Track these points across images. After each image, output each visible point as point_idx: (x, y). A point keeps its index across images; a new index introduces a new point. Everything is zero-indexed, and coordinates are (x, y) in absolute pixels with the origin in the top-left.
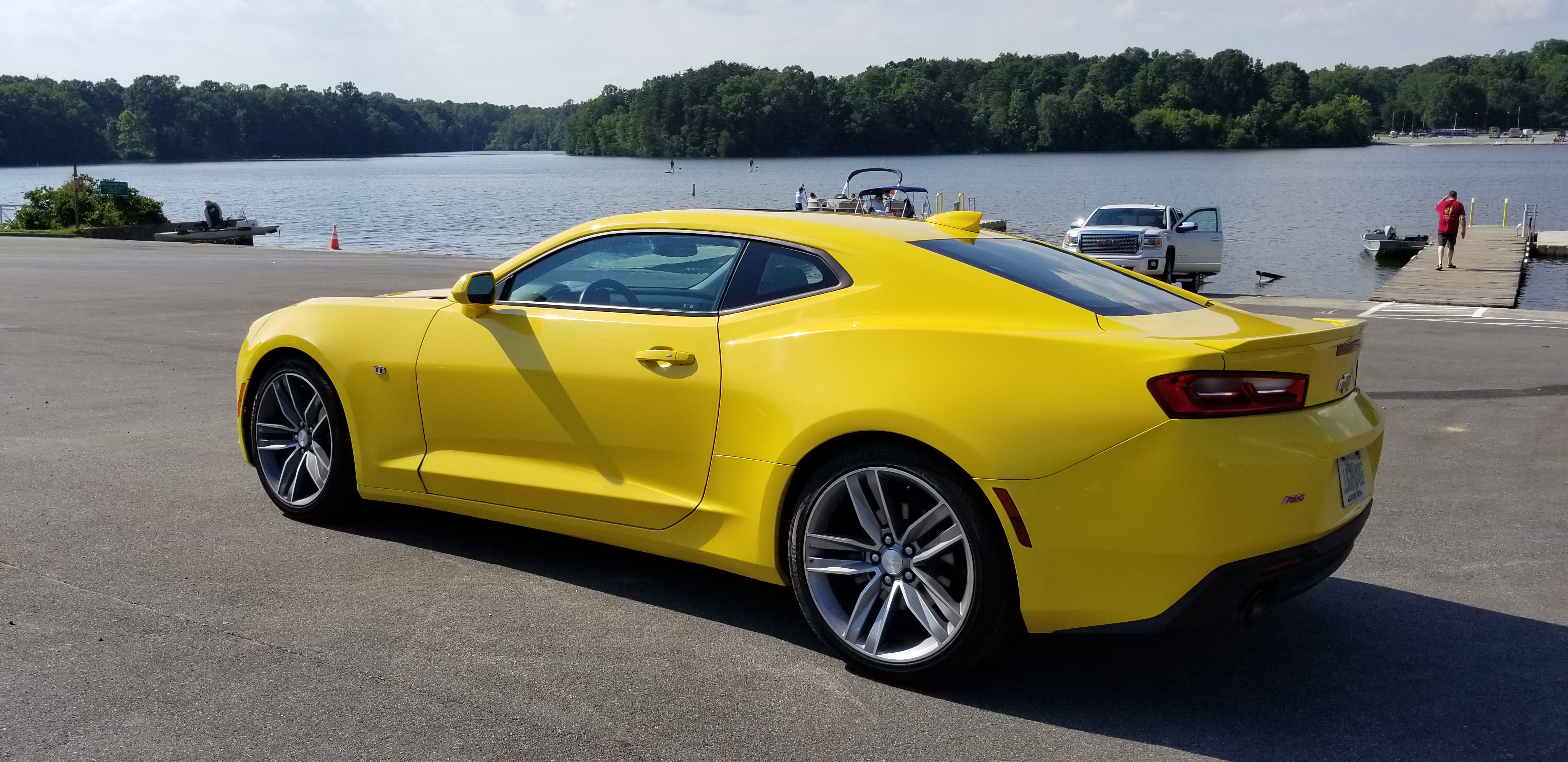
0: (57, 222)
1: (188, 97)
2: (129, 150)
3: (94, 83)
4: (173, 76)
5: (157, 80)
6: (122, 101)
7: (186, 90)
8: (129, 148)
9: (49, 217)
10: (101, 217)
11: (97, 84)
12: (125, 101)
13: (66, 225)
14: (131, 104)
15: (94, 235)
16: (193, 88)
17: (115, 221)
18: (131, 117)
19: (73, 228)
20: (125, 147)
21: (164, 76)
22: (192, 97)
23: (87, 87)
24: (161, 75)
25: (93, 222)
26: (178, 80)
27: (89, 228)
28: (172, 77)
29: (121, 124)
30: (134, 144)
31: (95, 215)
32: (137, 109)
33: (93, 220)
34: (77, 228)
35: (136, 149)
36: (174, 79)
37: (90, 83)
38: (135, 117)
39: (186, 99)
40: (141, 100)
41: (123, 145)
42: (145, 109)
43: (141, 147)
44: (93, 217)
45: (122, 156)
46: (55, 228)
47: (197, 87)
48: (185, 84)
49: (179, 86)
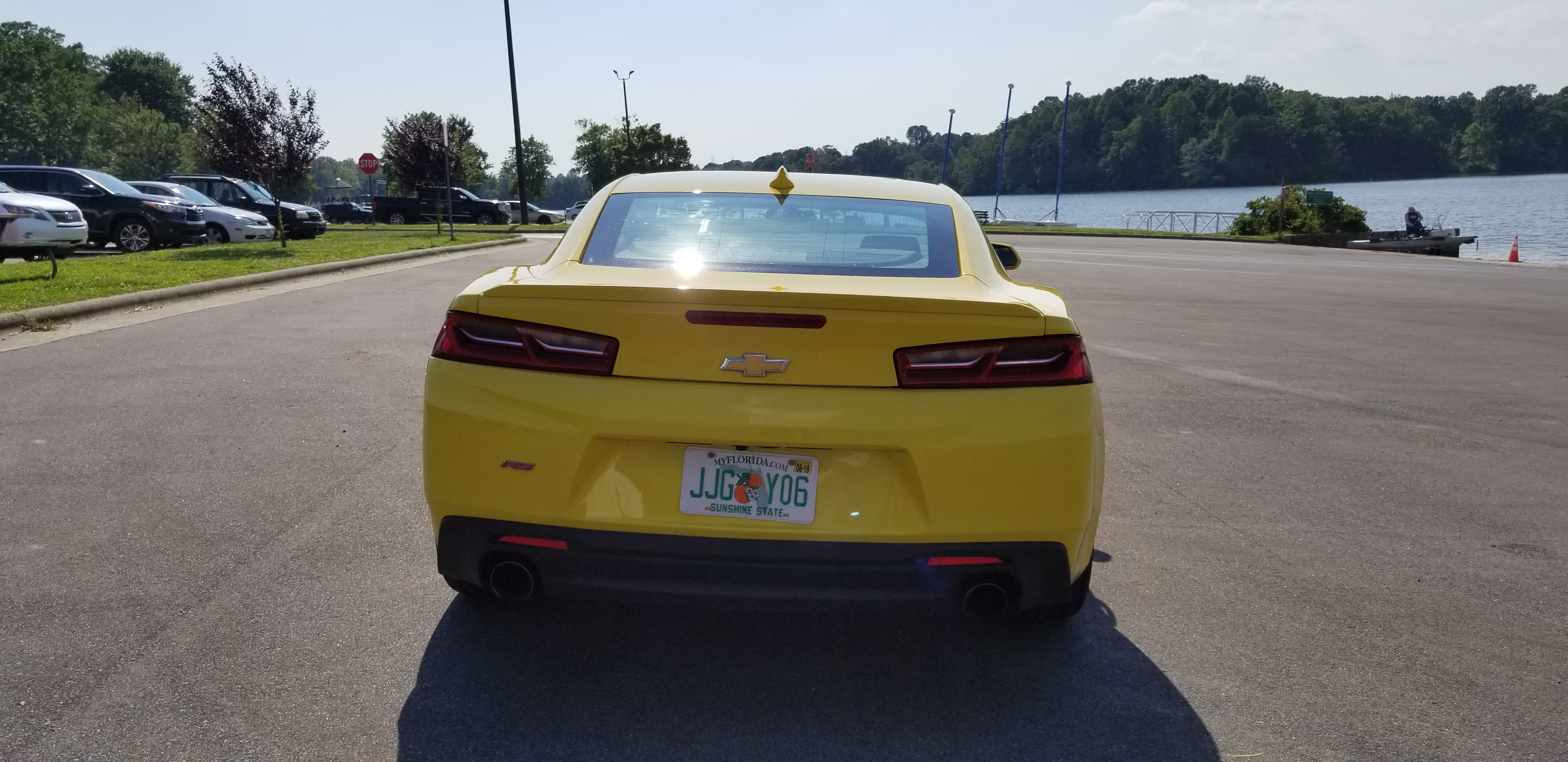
0: (1266, 229)
1: (1543, 105)
2: (1471, 164)
3: (1446, 98)
4: (1530, 85)
5: (1512, 90)
6: (1471, 113)
7: (1542, 98)
8: (1471, 161)
9: (1261, 224)
10: (1303, 225)
11: (1449, 99)
12: (1474, 115)
13: (1272, 231)
14: (1480, 116)
15: (1293, 241)
16: (1551, 96)
17: (1315, 228)
18: (1479, 130)
19: (1276, 235)
20: (1468, 161)
21: (1520, 85)
22: (1547, 106)
23: (1439, 102)
24: (1516, 84)
25: (1295, 230)
26: (1534, 88)
27: (1290, 235)
28: (1528, 86)
29: (1466, 138)
30: (1476, 158)
31: (1298, 222)
32: (1485, 122)
33: (1295, 228)
34: (1279, 234)
35: (1477, 163)
36: (1531, 87)
37: (1442, 98)
38: (1482, 130)
39: (1539, 108)
40: (1491, 111)
41: (1466, 159)
42: (1493, 120)
43: (1483, 160)
44: (1295, 224)
45: (1462, 170)
46: (1263, 235)
47: (1556, 95)
48: (1542, 93)
49: (1534, 95)
